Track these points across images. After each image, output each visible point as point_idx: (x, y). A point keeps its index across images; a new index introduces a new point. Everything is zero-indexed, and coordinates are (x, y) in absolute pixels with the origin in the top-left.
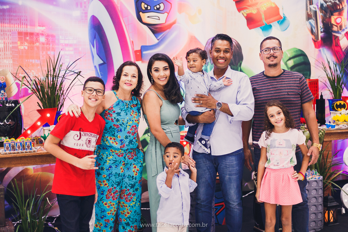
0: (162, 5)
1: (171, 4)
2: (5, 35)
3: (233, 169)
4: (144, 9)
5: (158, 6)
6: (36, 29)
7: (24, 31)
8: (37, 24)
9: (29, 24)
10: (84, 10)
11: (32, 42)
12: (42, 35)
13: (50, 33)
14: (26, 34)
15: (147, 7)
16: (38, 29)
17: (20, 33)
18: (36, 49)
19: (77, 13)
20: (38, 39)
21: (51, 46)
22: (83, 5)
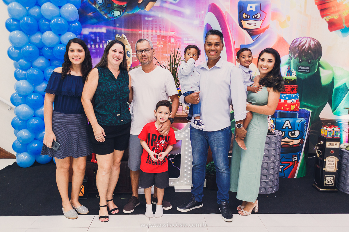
0: (259, 15)
1: (266, 14)
2: (149, 37)
3: (219, 142)
4: (245, 18)
5: (256, 16)
6: (169, 33)
7: (161, 35)
8: (170, 30)
9: (164, 30)
10: (201, 20)
11: (166, 42)
12: (173, 37)
13: (178, 36)
14: (163, 37)
15: (247, 17)
16: (170, 33)
17: (159, 36)
18: (168, 47)
19: (197, 22)
20: (170, 40)
21: (178, 45)
22: (201, 16)
